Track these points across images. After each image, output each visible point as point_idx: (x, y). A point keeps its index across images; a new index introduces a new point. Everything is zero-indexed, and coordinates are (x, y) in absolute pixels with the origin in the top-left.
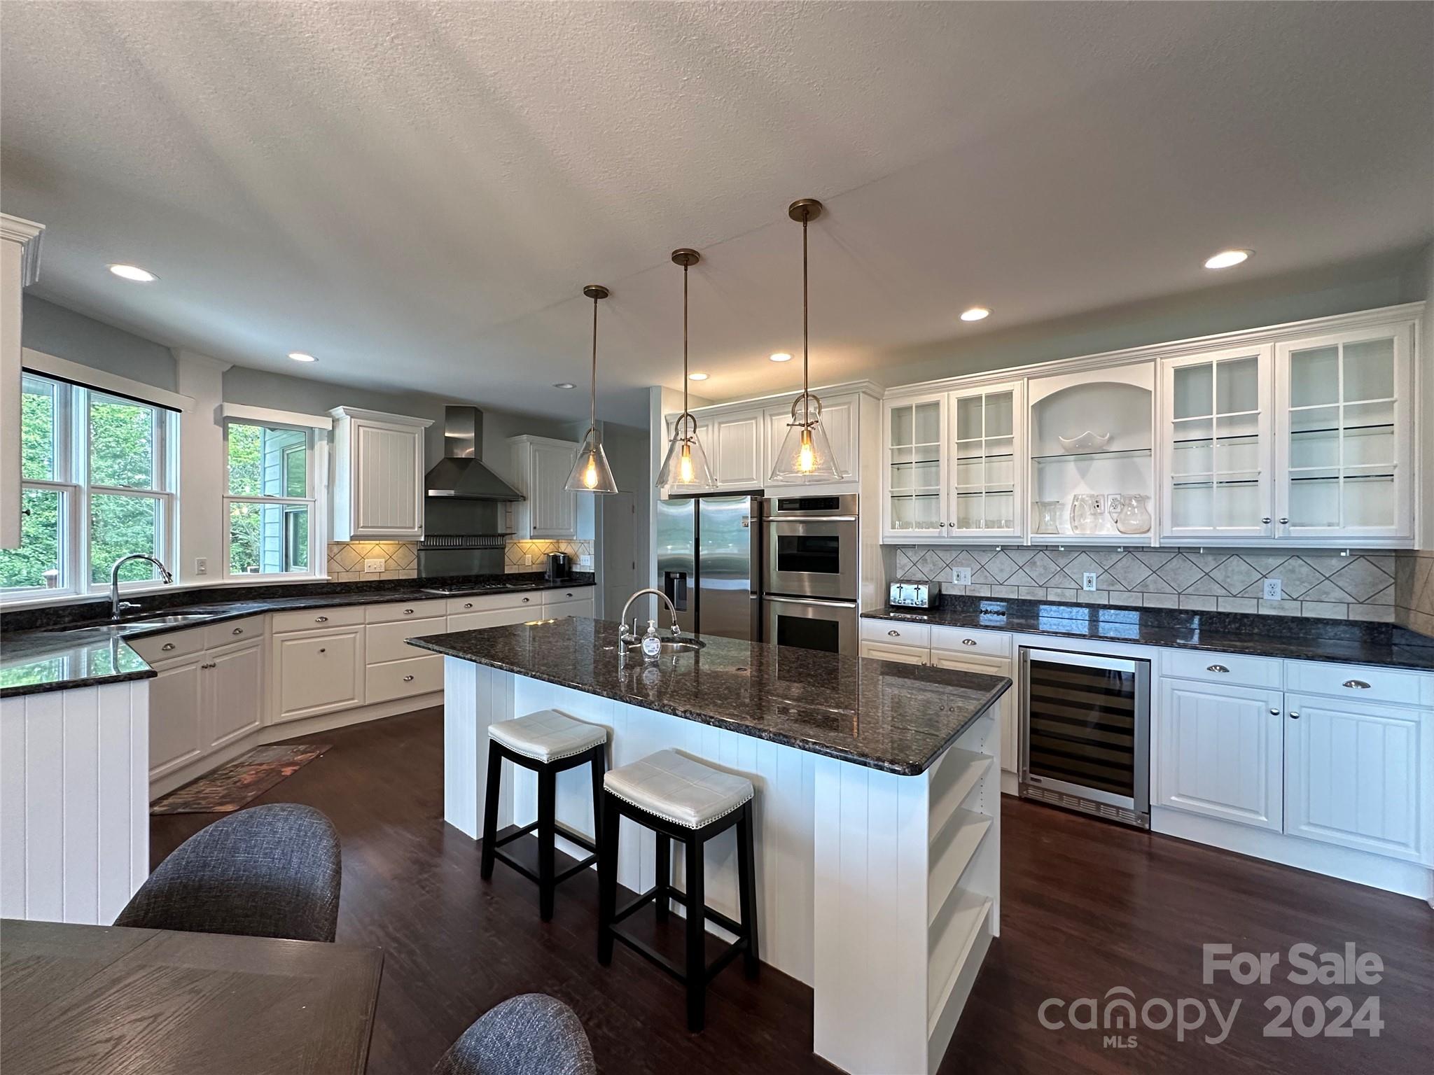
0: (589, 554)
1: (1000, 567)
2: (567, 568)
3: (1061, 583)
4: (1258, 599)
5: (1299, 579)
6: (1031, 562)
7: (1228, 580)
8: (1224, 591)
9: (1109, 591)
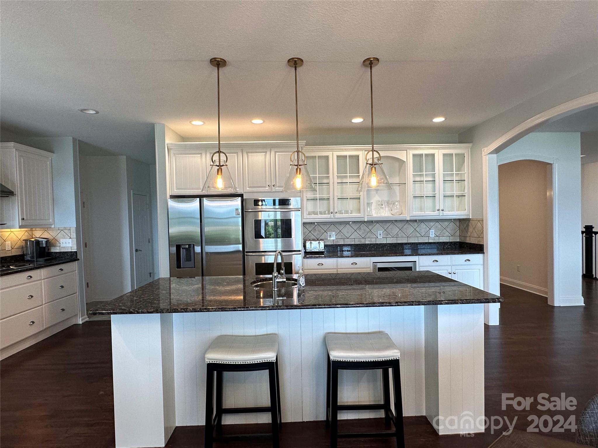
0: (70, 238)
1: (346, 230)
2: (46, 250)
3: (370, 236)
4: (429, 237)
5: (438, 229)
6: (359, 228)
7: (421, 231)
8: (420, 235)
9: (386, 238)
